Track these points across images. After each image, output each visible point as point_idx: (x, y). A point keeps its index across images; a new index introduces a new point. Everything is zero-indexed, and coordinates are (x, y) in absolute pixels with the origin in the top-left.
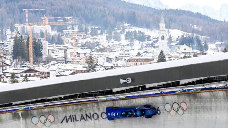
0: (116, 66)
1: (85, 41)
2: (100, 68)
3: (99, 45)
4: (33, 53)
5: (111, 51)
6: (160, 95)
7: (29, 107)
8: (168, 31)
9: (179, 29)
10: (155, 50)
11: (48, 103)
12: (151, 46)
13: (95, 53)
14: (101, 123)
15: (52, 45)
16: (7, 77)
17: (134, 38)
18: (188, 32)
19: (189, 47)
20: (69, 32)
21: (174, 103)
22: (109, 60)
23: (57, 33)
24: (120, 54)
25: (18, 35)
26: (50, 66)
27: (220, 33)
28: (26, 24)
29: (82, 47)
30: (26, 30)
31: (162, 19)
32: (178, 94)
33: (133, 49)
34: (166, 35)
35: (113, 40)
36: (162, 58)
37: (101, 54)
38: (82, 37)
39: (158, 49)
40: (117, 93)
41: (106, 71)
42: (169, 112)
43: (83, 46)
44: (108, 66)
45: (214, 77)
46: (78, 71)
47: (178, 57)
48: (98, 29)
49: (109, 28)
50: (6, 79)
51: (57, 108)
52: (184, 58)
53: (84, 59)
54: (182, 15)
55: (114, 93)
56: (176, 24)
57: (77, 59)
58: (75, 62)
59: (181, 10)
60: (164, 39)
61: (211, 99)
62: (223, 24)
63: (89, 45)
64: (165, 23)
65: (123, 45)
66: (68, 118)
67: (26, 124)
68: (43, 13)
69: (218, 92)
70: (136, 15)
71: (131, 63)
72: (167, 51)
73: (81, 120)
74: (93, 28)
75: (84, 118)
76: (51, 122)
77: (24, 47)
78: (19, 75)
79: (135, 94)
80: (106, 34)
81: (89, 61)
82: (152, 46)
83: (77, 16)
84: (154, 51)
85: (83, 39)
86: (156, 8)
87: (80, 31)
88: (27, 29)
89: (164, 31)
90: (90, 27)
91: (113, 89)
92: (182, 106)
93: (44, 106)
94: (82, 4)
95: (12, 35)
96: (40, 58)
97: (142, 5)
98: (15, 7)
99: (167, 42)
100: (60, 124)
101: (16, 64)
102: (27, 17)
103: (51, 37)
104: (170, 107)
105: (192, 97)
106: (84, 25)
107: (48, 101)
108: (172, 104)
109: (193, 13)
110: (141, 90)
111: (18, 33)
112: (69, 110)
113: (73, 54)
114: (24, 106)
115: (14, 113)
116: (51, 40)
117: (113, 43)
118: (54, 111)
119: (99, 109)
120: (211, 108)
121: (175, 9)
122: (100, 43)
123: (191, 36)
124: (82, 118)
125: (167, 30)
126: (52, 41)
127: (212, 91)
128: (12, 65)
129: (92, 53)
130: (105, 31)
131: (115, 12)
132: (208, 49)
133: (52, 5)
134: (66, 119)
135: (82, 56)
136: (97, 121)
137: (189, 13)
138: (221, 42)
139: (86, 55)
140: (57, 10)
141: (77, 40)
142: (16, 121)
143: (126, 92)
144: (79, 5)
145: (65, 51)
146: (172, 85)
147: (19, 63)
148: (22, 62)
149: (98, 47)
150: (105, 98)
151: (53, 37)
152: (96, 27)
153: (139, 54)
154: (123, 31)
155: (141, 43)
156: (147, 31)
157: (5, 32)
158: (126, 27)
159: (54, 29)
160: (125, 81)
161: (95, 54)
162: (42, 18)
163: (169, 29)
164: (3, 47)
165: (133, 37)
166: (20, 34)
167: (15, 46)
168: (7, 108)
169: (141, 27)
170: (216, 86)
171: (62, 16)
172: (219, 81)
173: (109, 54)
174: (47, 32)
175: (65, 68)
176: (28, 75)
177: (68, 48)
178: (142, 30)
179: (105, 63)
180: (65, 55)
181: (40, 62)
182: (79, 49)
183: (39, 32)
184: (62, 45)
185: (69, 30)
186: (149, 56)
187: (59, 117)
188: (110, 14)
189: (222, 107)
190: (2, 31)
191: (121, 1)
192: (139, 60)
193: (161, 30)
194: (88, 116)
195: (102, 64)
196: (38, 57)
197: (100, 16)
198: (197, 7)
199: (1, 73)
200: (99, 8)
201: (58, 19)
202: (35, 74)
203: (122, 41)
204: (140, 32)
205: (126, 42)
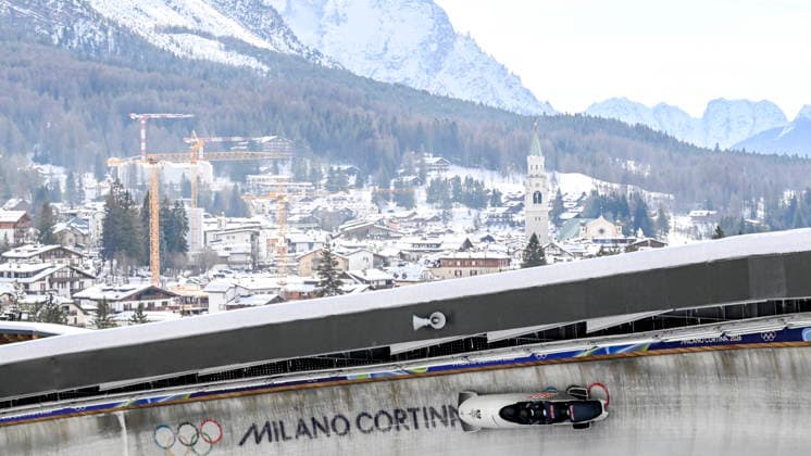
0: (400, 278)
1: (312, 206)
2: (354, 286)
3: (352, 219)
4: (161, 242)
5: (388, 237)
6: (530, 363)
7: (148, 397)
8: (554, 179)
9: (584, 173)
10: (515, 233)
11: (201, 387)
12: (502, 223)
13: (339, 241)
14: (357, 446)
15: (215, 219)
16: (85, 312)
17: (455, 200)
18: (611, 182)
19: (615, 224)
20: (263, 180)
22: (381, 262)
23: (232, 184)
24: (413, 245)
25: (118, 191)
26: (209, 280)
27: (702, 185)
28: (140, 158)
29: (303, 226)
30: (139, 176)
31: (536, 144)
32: (581, 360)
33: (451, 232)
34: (545, 190)
35: (392, 205)
36: (534, 256)
37: (359, 244)
38: (304, 196)
39: (523, 231)
41: (372, 292)
43: (303, 221)
44: (378, 281)
45: (688, 311)
46: (292, 293)
47: (581, 254)
48: (350, 172)
49: (381, 170)
50: (81, 318)
51: (229, 401)
52: (598, 255)
53: (309, 259)
54: (593, 131)
55: (394, 356)
56: (576, 159)
57: (287, 259)
58: (281, 270)
59: (589, 117)
60: (540, 202)
61: (679, 374)
62: (713, 158)
63: (323, 220)
64: (545, 152)
65: (423, 220)
66: (260, 430)
67: (139, 446)
68: (190, 126)
69: (698, 354)
70: (460, 129)
71: (445, 270)
72: (549, 234)
73: (297, 437)
74: (335, 168)
75: (306, 431)
76: (211, 442)
77: (134, 225)
78: (118, 306)
79: (457, 360)
80: (372, 188)
81: (322, 265)
82: (507, 220)
83: (288, 134)
84: (509, 237)
85: (306, 200)
86: (519, 112)
87: (298, 178)
88: (143, 174)
89: (542, 177)
90: (327, 165)
91: (391, 346)
93: (193, 396)
94: (301, 98)
95: (100, 188)
96: (181, 255)
97: (478, 102)
98: (109, 108)
99: (550, 209)
100: (238, 449)
101: (111, 273)
102: (143, 136)
103: (214, 195)
105: (621, 369)
106: (308, 161)
107: (203, 381)
108: (563, 390)
109: (624, 125)
110: (475, 349)
111: (117, 183)
112: (263, 408)
113: (277, 244)
114: (133, 396)
115: (103, 414)
116: (211, 205)
117: (391, 211)
118: (220, 410)
119: (350, 403)
120: (678, 402)
121: (573, 114)
122: (354, 214)
123: (620, 194)
124: (302, 429)
125: (549, 175)
126: (214, 206)
127: (682, 353)
128: (100, 276)
129: (331, 243)
130: (370, 176)
131: (399, 122)
132: (671, 231)
133: (216, 102)
134: (256, 433)
135: (302, 250)
136: (346, 437)
137: (615, 126)
138: (704, 209)
139: (315, 248)
140: (232, 117)
141: (287, 204)
142: (109, 437)
143: (430, 356)
144: (294, 103)
145: (254, 236)
146: (563, 333)
147: (121, 271)
148: (129, 268)
149: (348, 226)
150: (369, 373)
151: (218, 195)
152: (345, 167)
153: (468, 244)
154: (421, 180)
155: (474, 212)
156: (492, 179)
158: (431, 165)
159: (223, 173)
160: (426, 322)
161: (340, 246)
162: (188, 141)
163: (556, 172)
164: (73, 225)
165: (451, 197)
166: (122, 186)
167: (109, 223)
168: (84, 402)
169: (474, 167)
170: (693, 338)
171: (245, 135)
172: (702, 322)
173: (379, 244)
174: (202, 180)
175: (252, 286)
176: (146, 306)
177: (261, 228)
178: (476, 175)
179: (368, 271)
180: (253, 248)
181: (179, 268)
182: (294, 229)
183: (177, 180)
184: (246, 220)
185: (265, 177)
186: (498, 251)
187: (234, 428)
188: (384, 129)
189: (712, 399)
190: (70, 177)
191: (415, 90)
192: (466, 263)
193: (532, 176)
194: (319, 425)
195: (362, 276)
196: (175, 252)
197: (355, 134)
198: (636, 107)
199: (69, 300)
200: (351, 112)
201: (233, 144)
202: (165, 304)
203: (419, 206)
204: (471, 180)
205: (431, 211)
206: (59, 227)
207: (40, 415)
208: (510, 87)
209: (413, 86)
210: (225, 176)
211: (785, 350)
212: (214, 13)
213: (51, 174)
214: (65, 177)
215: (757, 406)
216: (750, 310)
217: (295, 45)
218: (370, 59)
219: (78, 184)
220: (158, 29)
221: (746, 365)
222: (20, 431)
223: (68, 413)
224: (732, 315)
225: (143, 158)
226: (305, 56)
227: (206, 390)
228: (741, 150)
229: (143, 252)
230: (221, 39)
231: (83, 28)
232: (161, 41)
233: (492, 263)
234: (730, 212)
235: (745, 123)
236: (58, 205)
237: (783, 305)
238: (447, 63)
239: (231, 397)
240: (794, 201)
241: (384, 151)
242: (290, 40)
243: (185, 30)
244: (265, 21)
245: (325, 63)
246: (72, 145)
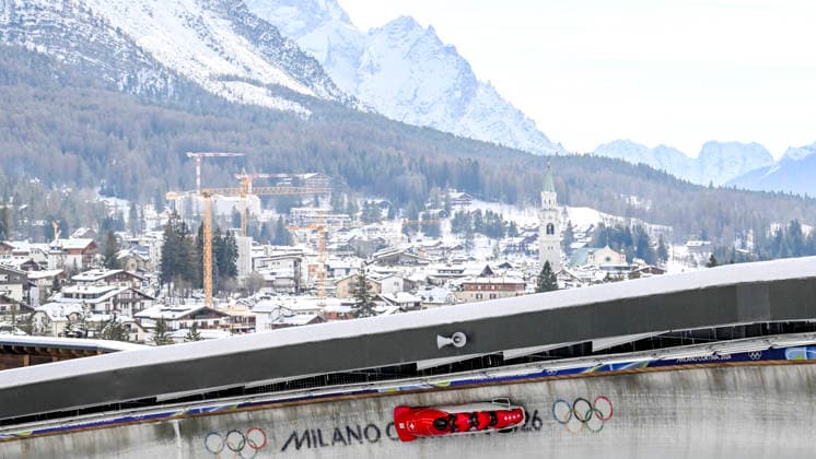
0: (427, 301)
1: (349, 235)
2: (386, 307)
3: (384, 247)
4: (214, 267)
5: (417, 264)
6: (542, 378)
7: (200, 407)
8: (565, 213)
9: (592, 207)
10: (530, 260)
11: (247, 399)
12: (519, 251)
13: (372, 267)
14: (388, 452)
15: (262, 247)
16: (145, 330)
17: (476, 231)
18: (617, 216)
19: (620, 253)
20: (305, 212)
21: (577, 400)
22: (410, 286)
23: (276, 217)
24: (439, 271)
25: (175, 222)
26: (256, 302)
27: (698, 218)
28: (195, 193)
29: (340, 253)
30: (194, 208)
31: (550, 181)
32: (588, 376)
33: (473, 259)
34: (558, 223)
35: (420, 235)
36: (547, 282)
37: (390, 270)
38: (341, 227)
39: (537, 258)
40: (429, 372)
41: (403, 314)
42: (563, 423)
43: (341, 249)
44: (407, 303)
45: (684, 332)
46: (330, 314)
47: (589, 280)
48: (383, 205)
49: (410, 203)
50: (142, 335)
51: (273, 411)
52: (605, 281)
53: (345, 283)
54: (599, 169)
55: (420, 371)
56: (584, 193)
57: (327, 283)
58: (321, 293)
59: (597, 157)
60: (553, 233)
61: (675, 389)
62: (707, 194)
63: (359, 248)
64: (556, 189)
65: (448, 248)
66: (300, 437)
67: (191, 451)
68: (241, 164)
69: (692, 371)
70: (481, 167)
71: (467, 294)
72: (561, 262)
73: (333, 444)
74: (370, 202)
75: (341, 438)
76: (256, 448)
77: (190, 252)
78: (175, 324)
79: (476, 375)
80: (402, 220)
81: (358, 288)
82: (522, 248)
83: (328, 172)
84: (525, 264)
85: (343, 230)
86: (534, 153)
87: (336, 211)
88: (197, 206)
89: (554, 210)
90: (362, 199)
91: (417, 362)
92: (598, 406)
93: (240, 406)
94: (340, 139)
95: (159, 219)
96: (231, 279)
98: (168, 147)
99: (561, 239)
100: (280, 455)
101: (169, 295)
102: (198, 173)
103: (261, 225)
104: (567, 409)
105: (623, 383)
106: (346, 196)
107: (249, 394)
108: (571, 403)
109: (628, 164)
110: (492, 366)
111: (175, 214)
112: (304, 418)
113: (318, 270)
114: (187, 406)
115: (160, 423)
116: (259, 234)
117: (420, 241)
118: (265, 420)
119: (381, 414)
120: (674, 414)
121: (582, 154)
122: (386, 243)
123: (624, 225)
124: (338, 437)
125: (560, 209)
126: (261, 235)
127: (677, 370)
128: (159, 298)
129: (366, 268)
130: (401, 209)
131: (427, 160)
132: (669, 259)
133: (264, 142)
134: (296, 440)
135: (340, 275)
136: (377, 444)
137: (618, 165)
138: (700, 240)
139: (351, 273)
140: (277, 157)
141: (326, 234)
142: (165, 444)
143: (453, 371)
144: (333, 143)
145: (297, 262)
146: (571, 351)
147: (178, 293)
148: (185, 290)
149: (381, 253)
150: (398, 387)
151: (265, 226)
152: (378, 201)
153: (488, 271)
154: (446, 213)
155: (493, 241)
156: (510, 213)
157: (142, 213)
158: (454, 200)
159: (269, 206)
160: (449, 341)
161: (374, 271)
162: (238, 177)
163: (567, 207)
164: (135, 251)
165: (473, 228)
166: (179, 217)
167: (167, 249)
168: (142, 411)
169: (494, 201)
170: (688, 357)
171: (289, 172)
172: (696, 342)
173: (409, 269)
174: (251, 212)
175: (295, 307)
176: (200, 324)
177: (303, 255)
178: (495, 208)
179: (399, 295)
180: (296, 272)
181: (230, 291)
182: (333, 257)
183: (228, 212)
184: (289, 248)
185: (307, 209)
186: (514, 277)
187: (277, 436)
188: (414, 167)
189: (704, 411)
190: (133, 210)
191: (440, 132)
192: (487, 287)
193: (545, 210)
194: (354, 434)
195: (392, 298)
196: (226, 276)
197: (388, 172)
198: (639, 149)
199: (130, 319)
200: (384, 151)
201: (278, 180)
202: (216, 323)
203: (444, 236)
204: (491, 213)
205: (454, 240)
206: (123, 253)
207: (103, 423)
208: (527, 130)
209: (439, 129)
210: (272, 208)
211: (770, 367)
212: (263, 63)
213: (116, 206)
214: (129, 208)
215: (745, 417)
216: (739, 331)
217: (334, 92)
218: (401, 104)
219: (140, 215)
220: (212, 78)
221: (735, 380)
222: (86, 437)
223: (128, 421)
224: (723, 336)
225: (198, 192)
226: (343, 102)
227: (252, 401)
228: (732, 187)
229: (197, 276)
230: (269, 86)
231: (145, 76)
232: (215, 88)
233: (510, 287)
234: (722, 242)
235: (737, 163)
236: (122, 234)
237: (768, 327)
238: (470, 108)
239: (275, 408)
240: (779, 233)
241: (413, 187)
242: (330, 87)
243: (236, 78)
244: (308, 71)
245: (360, 108)
246: (135, 179)
